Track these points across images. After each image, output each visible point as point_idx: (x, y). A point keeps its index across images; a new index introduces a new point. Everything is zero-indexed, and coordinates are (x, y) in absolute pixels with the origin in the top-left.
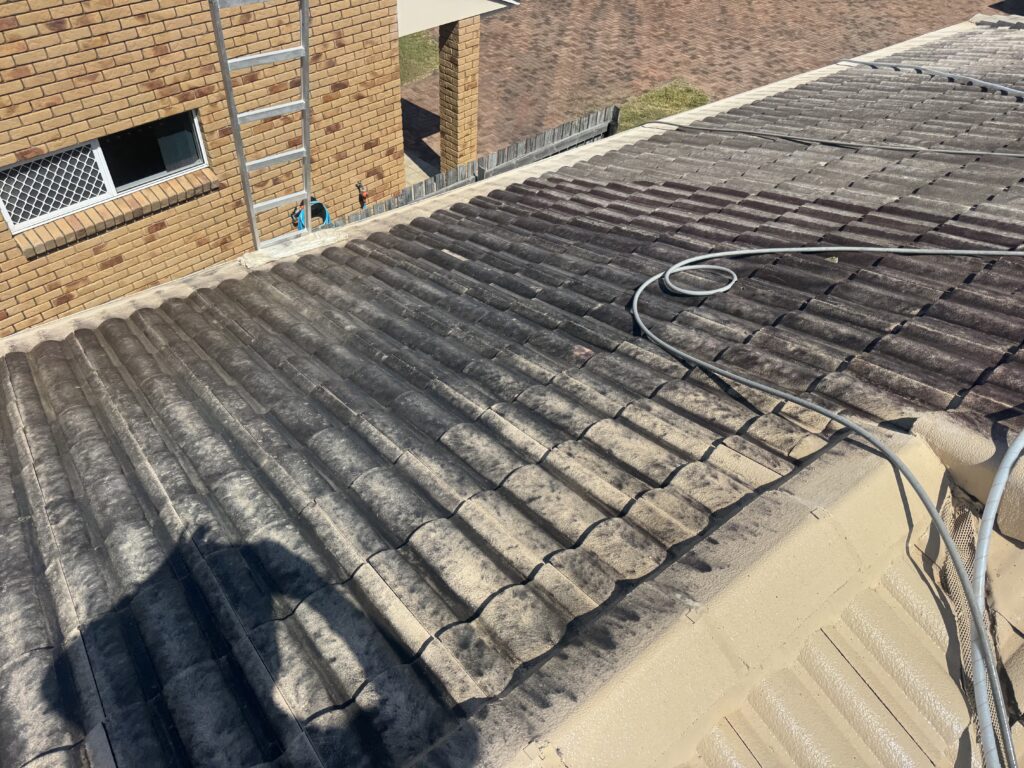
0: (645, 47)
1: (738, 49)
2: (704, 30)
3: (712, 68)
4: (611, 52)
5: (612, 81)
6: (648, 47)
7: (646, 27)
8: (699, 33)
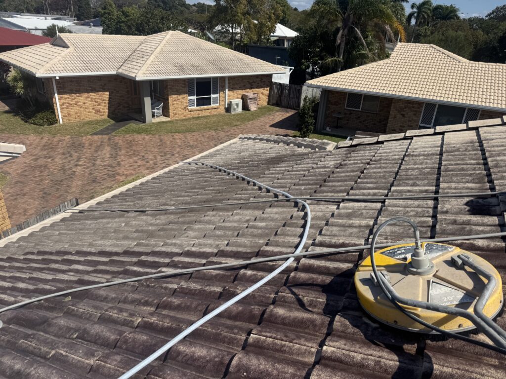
0: (122, 161)
1: (169, 156)
2: (153, 149)
3: (157, 166)
4: (105, 166)
5: (105, 179)
6: (124, 161)
7: (123, 152)
8: (150, 151)
